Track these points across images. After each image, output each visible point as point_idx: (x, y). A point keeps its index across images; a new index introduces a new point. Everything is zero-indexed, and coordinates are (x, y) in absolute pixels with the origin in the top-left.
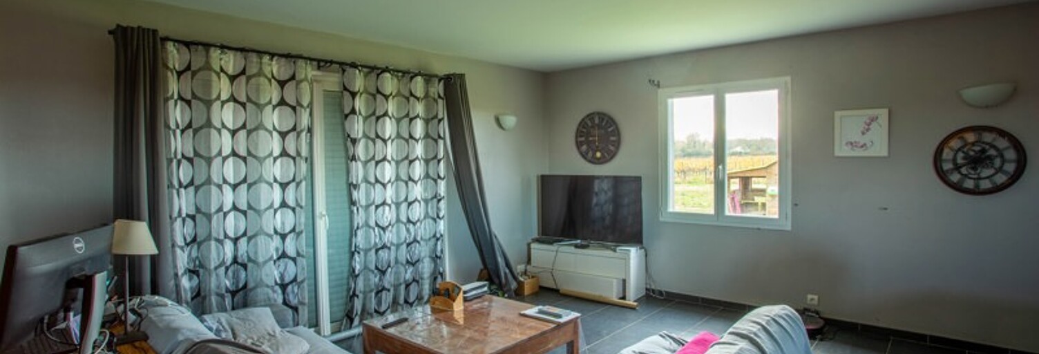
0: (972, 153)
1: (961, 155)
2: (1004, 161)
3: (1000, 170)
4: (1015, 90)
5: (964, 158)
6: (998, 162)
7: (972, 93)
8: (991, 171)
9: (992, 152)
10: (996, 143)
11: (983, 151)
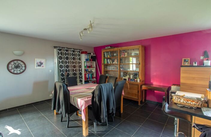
0: (16, 65)
1: (13, 66)
2: (22, 67)
3: (22, 69)
4: (24, 53)
5: (14, 66)
6: (21, 67)
7: (16, 52)
8: (20, 69)
9: (20, 65)
10: (21, 63)
11: (18, 65)
